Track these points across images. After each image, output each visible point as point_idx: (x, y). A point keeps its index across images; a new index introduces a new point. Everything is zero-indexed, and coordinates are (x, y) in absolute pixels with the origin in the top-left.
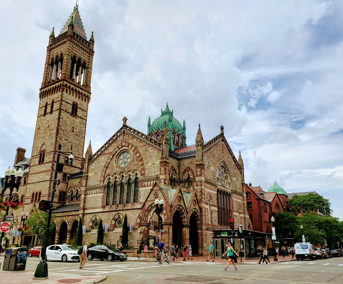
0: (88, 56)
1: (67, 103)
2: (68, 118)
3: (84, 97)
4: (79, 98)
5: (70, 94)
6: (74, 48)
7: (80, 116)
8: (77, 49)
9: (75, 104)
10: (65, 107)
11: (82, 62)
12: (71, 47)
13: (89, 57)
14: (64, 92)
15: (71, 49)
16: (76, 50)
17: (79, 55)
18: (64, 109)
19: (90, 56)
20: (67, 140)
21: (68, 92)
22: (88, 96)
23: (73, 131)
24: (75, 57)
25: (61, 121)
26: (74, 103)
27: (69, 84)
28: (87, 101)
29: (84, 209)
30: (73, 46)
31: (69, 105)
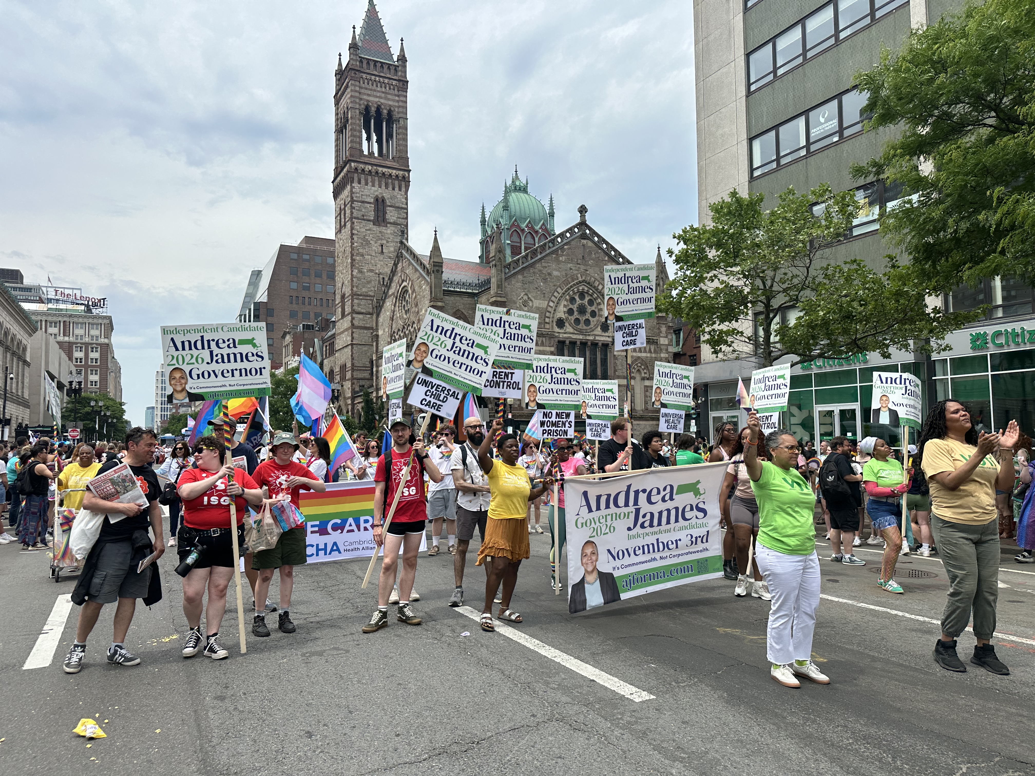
0: (396, 95)
1: (363, 202)
2: (369, 230)
3: (396, 183)
4: (387, 187)
5: (367, 184)
6: (363, 91)
7: (392, 221)
8: (371, 90)
9: (380, 200)
10: (361, 211)
11: (385, 112)
12: (356, 91)
13: (398, 96)
14: (355, 185)
15: (357, 94)
16: (369, 92)
17: (377, 100)
18: (360, 216)
19: (400, 93)
20: (372, 271)
21: (363, 181)
22: (404, 177)
23: (382, 252)
24: (367, 108)
25: (356, 239)
26: (377, 200)
27: (362, 166)
28: (403, 189)
30: (360, 87)
31: (368, 205)
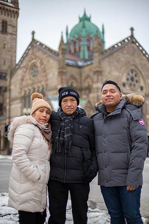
29: (10, 118)
